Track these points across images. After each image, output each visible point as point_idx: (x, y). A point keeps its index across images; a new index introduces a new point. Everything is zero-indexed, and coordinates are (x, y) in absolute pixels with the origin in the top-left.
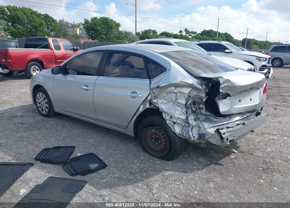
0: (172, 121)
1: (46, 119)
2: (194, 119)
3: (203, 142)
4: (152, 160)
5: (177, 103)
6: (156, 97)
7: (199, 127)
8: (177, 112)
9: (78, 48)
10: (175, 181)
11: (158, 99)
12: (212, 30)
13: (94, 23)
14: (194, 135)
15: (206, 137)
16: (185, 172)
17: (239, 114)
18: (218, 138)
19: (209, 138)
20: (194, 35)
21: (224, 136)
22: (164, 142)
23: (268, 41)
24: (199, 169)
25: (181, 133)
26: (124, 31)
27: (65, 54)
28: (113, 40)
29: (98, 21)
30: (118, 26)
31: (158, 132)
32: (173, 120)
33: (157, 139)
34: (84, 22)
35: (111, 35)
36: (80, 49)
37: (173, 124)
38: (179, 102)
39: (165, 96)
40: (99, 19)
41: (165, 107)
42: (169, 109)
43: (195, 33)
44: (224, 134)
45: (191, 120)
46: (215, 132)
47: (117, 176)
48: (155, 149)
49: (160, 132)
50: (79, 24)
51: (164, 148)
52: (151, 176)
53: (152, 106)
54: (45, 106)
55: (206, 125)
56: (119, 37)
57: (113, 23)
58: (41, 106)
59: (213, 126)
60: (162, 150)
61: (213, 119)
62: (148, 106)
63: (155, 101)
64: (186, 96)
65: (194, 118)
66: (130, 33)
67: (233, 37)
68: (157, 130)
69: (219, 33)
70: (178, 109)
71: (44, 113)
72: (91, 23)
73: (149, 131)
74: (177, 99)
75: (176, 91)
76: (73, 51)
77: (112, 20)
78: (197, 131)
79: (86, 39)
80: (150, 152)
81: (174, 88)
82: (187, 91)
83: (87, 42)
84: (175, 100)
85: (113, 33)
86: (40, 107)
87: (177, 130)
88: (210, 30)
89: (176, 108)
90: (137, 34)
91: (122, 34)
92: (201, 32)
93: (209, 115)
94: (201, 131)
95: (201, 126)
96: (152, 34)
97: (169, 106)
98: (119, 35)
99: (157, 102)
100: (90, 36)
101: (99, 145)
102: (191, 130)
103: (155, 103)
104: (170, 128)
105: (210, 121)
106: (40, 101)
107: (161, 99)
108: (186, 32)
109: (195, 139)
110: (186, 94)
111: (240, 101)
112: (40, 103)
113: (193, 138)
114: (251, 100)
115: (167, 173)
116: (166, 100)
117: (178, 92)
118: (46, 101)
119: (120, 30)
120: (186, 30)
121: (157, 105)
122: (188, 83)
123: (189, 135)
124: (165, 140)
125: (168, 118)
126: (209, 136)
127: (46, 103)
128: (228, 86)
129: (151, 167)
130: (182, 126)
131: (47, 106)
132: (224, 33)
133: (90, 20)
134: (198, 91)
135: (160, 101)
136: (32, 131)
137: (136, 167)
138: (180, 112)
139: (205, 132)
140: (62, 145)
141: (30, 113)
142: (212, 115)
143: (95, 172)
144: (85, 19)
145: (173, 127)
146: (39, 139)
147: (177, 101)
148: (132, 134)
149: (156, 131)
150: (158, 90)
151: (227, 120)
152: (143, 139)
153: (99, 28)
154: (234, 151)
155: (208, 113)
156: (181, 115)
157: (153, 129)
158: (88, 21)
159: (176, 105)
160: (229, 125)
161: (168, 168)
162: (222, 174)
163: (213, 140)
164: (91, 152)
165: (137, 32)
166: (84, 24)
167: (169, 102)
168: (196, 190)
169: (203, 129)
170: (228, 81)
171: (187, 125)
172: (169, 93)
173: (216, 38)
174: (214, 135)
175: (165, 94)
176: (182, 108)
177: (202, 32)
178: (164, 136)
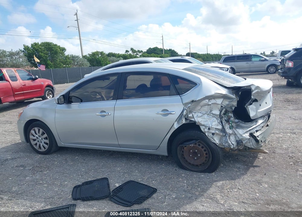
0: (210, 133)
1: (47, 156)
2: (230, 128)
3: (242, 147)
4: (195, 175)
5: (212, 114)
6: (191, 112)
7: (235, 134)
8: (214, 123)
9: (37, 77)
10: (231, 188)
11: (193, 113)
12: (157, 48)
13: (35, 49)
14: (233, 143)
15: (244, 142)
16: (233, 179)
17: (261, 117)
18: (254, 141)
19: (246, 143)
20: (141, 54)
21: (258, 139)
22: (205, 155)
23: (209, 54)
24: (243, 174)
25: (220, 143)
26: (70, 55)
27: (23, 84)
28: (61, 65)
29: (40, 47)
30: (63, 51)
31: (197, 145)
32: (211, 131)
33: (195, 154)
34: (24, 49)
35: (57, 60)
36: (39, 78)
37: (212, 135)
38: (214, 113)
39: (199, 110)
40: (41, 45)
41: (201, 120)
42: (205, 121)
43: (142, 51)
44: (258, 137)
45: (227, 128)
46: (249, 136)
47: (174, 196)
48: (196, 164)
49: (199, 145)
50: (19, 52)
51: (206, 160)
52: (207, 190)
53: (188, 121)
54: (43, 142)
55: (240, 131)
56: (67, 61)
57: (57, 48)
58: (38, 143)
59: (246, 131)
60: (203, 163)
61: (243, 125)
62: (184, 121)
63: (190, 115)
64: (220, 106)
65: (229, 126)
66: (77, 57)
67: (177, 52)
68: (196, 144)
69: (165, 50)
70: (214, 120)
71: (43, 150)
72: (32, 50)
73: (186, 146)
74: (211, 111)
75: (210, 103)
76: (31, 80)
77: (56, 45)
78: (234, 139)
79: (29, 67)
80: (189, 168)
81: (207, 101)
82: (219, 101)
83: (32, 70)
84: (210, 112)
85: (59, 58)
86: (36, 144)
87: (216, 140)
88: (155, 48)
89: (212, 120)
90: (84, 57)
91: (68, 58)
92: (146, 51)
93: (238, 122)
94: (237, 138)
95: (236, 133)
96: (100, 56)
97: (204, 118)
98: (66, 59)
99: (192, 116)
100: (32, 63)
101: (131, 172)
102: (229, 138)
103: (190, 117)
104: (209, 139)
105: (242, 128)
106: (35, 138)
107: (196, 113)
108: (132, 51)
109: (234, 147)
110: (220, 105)
111: (260, 105)
112: (34, 140)
113: (233, 145)
114: (266, 103)
115: (220, 184)
116: (201, 113)
117: (212, 104)
118: (46, 135)
119: (65, 55)
120: (132, 49)
121: (193, 119)
122: (222, 94)
123: (229, 143)
124: (206, 152)
125: (206, 130)
126: (246, 141)
127: (46, 138)
128: (257, 92)
129: (199, 182)
130: (220, 135)
131: (47, 141)
132: (168, 49)
133: (30, 46)
134: (229, 100)
135: (195, 116)
136: (41, 171)
137: (185, 184)
138: (216, 123)
139: (241, 138)
140: (90, 179)
141: (22, 154)
142: (241, 121)
143: (149, 197)
144: (24, 45)
145: (212, 138)
146: (58, 179)
147: (211, 113)
148: (166, 154)
149: (194, 145)
150: (193, 104)
151: (254, 124)
152: (179, 157)
153: (43, 54)
154: (266, 152)
155: (237, 121)
156: (218, 126)
157: (191, 144)
158: (28, 47)
159: (211, 116)
160: (257, 129)
161: (216, 179)
162: (265, 174)
163: (249, 144)
164: (128, 179)
165: (84, 55)
166: (23, 51)
167: (204, 114)
168: (256, 193)
169: (239, 136)
170: (258, 88)
171: (224, 134)
172: (203, 106)
173: (163, 55)
174: (250, 140)
175: (199, 108)
176: (217, 119)
177: (148, 51)
178: (204, 148)
